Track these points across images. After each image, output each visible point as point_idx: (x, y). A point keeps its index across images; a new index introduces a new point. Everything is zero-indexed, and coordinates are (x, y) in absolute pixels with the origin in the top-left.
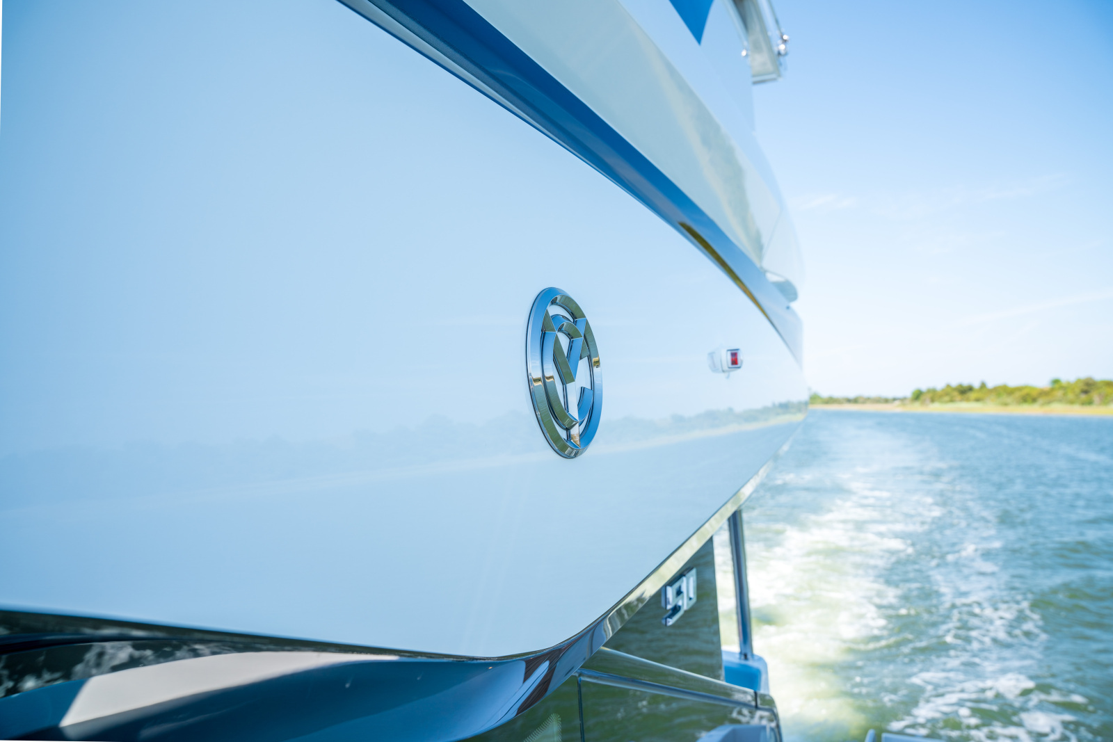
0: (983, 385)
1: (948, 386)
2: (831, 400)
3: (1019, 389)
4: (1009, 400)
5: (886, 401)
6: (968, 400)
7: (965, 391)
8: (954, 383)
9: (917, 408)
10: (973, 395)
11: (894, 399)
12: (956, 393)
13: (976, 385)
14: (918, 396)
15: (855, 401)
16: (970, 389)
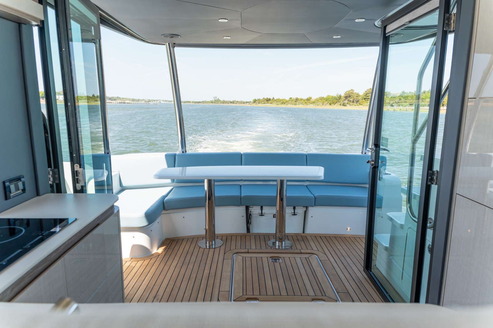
0: (273, 98)
1: (264, 98)
2: (224, 102)
3: (282, 100)
4: (279, 103)
5: (244, 103)
6: (269, 103)
7: (268, 100)
8: (265, 98)
9: (254, 105)
10: (270, 102)
11: (247, 102)
12: (266, 101)
13: (272, 98)
14: (255, 101)
15: (233, 102)
16: (270, 100)
